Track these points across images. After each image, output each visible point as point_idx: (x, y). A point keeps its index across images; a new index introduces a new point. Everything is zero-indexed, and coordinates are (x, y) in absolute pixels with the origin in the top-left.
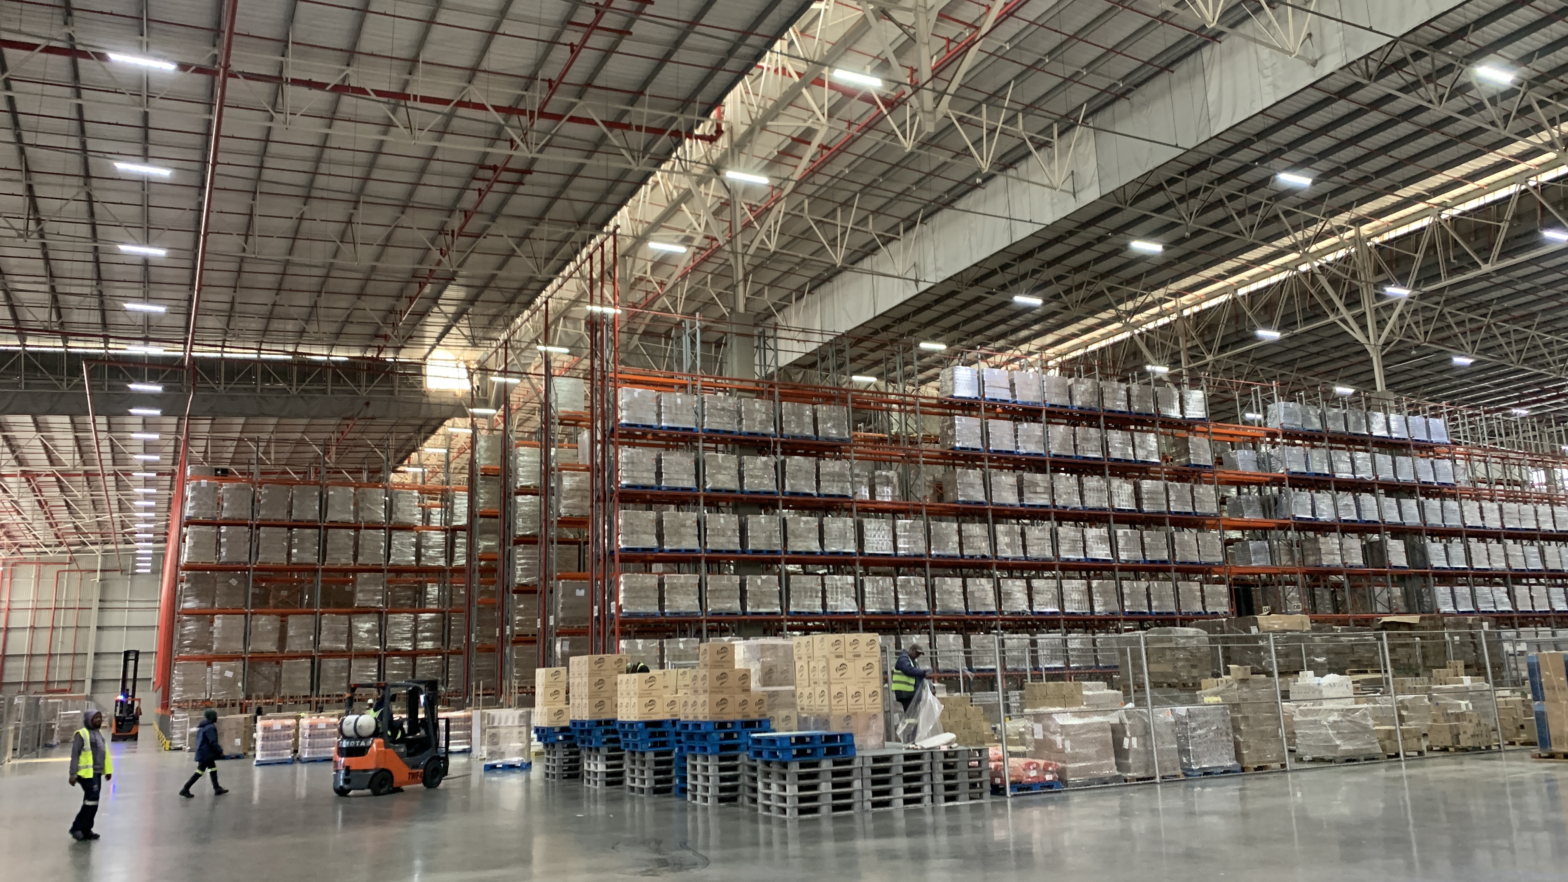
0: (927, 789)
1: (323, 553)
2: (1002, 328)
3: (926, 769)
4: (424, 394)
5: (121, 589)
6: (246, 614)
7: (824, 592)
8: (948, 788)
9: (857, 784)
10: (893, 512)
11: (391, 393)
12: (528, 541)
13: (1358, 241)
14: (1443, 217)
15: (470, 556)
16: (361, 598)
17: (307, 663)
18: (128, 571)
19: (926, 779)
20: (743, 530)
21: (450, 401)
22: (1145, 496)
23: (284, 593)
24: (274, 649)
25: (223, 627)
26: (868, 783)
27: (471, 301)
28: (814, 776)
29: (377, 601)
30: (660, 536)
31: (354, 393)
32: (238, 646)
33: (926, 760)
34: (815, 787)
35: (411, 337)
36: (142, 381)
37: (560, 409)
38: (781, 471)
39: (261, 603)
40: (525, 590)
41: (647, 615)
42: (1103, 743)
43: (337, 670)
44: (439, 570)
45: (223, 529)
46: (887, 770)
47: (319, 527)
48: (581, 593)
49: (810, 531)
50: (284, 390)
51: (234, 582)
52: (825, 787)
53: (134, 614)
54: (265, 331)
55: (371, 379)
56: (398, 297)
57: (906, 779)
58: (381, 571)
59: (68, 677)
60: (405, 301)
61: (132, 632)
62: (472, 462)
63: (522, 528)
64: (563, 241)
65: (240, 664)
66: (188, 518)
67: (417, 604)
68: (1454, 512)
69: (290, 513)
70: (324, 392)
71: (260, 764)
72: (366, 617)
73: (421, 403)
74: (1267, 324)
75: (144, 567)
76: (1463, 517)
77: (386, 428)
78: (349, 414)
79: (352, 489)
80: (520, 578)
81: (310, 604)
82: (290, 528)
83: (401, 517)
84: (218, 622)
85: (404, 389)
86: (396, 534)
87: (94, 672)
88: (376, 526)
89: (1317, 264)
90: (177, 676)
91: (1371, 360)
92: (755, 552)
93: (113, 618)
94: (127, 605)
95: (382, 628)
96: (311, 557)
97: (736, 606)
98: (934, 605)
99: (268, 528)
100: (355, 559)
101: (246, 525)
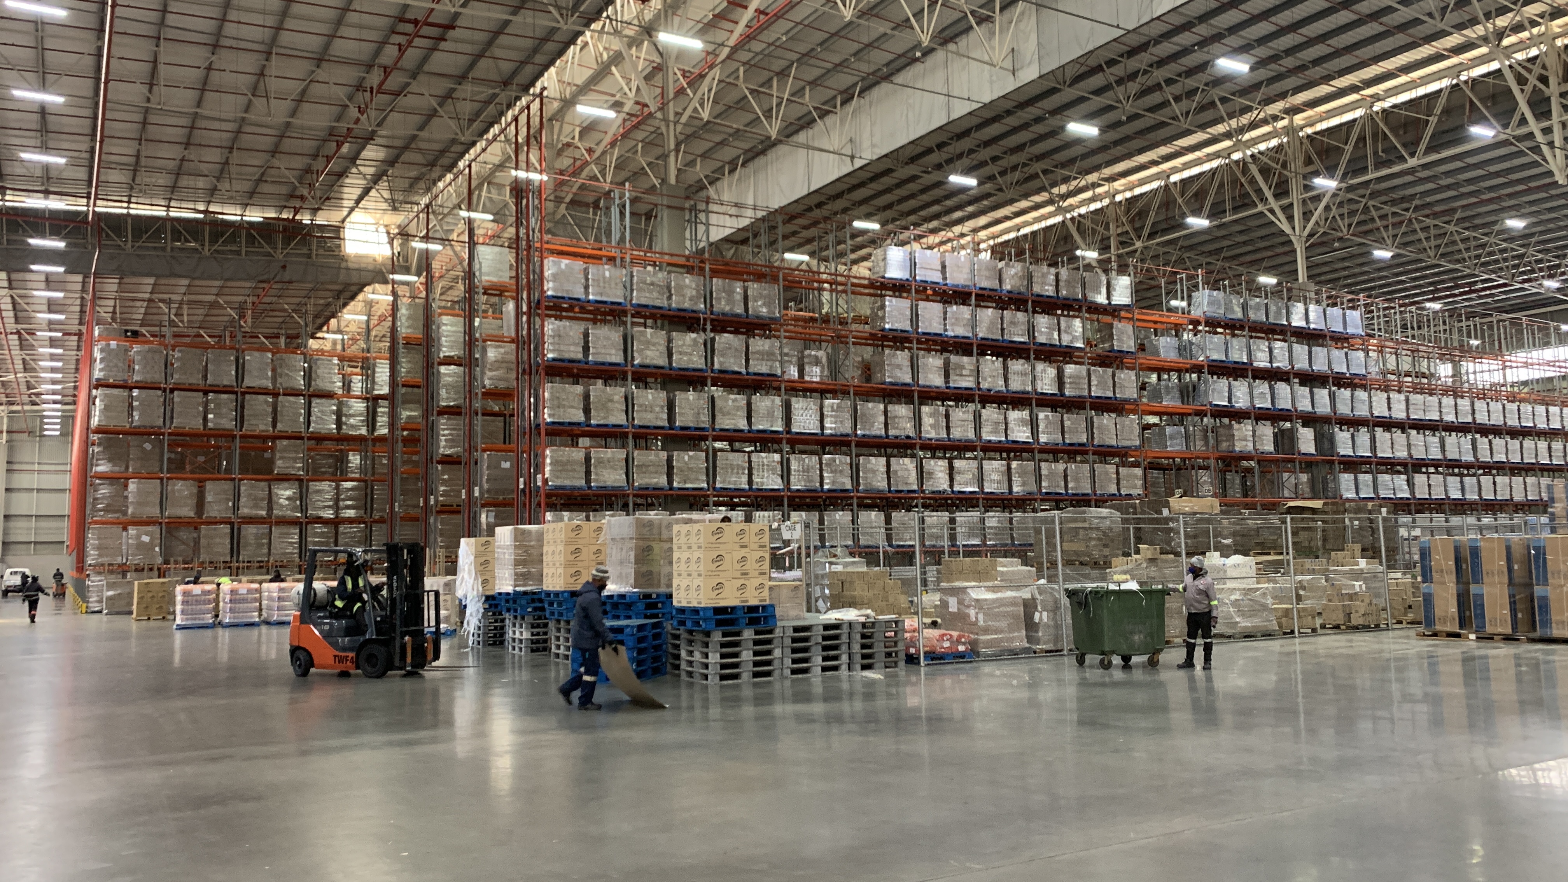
0: (844, 658)
1: (241, 419)
2: (936, 208)
3: (844, 639)
4: (343, 259)
5: (29, 452)
6: (161, 479)
7: (750, 469)
8: (864, 657)
9: (777, 653)
10: (822, 391)
11: (309, 256)
12: (452, 412)
13: (1290, 130)
14: (1375, 109)
15: (392, 425)
16: (280, 466)
17: (226, 529)
18: (36, 433)
19: (844, 648)
20: (671, 406)
21: (370, 267)
22: (1067, 380)
23: (201, 459)
24: (192, 514)
25: (139, 491)
26: (788, 651)
27: (391, 162)
28: (736, 644)
29: (297, 468)
30: (587, 411)
31: (270, 255)
32: (155, 511)
33: (845, 630)
34: (736, 655)
35: (328, 198)
36: (42, 235)
37: (484, 278)
38: (710, 349)
39: (177, 467)
40: (448, 461)
41: (573, 488)
42: (1014, 616)
43: (257, 537)
44: (361, 439)
45: (135, 393)
46: (806, 639)
47: (236, 393)
48: (506, 465)
49: (738, 409)
50: (195, 250)
51: (148, 446)
52: (747, 655)
53: (44, 477)
54: (174, 188)
55: (287, 241)
56: (315, 156)
57: (825, 649)
58: (302, 438)
60: (321, 161)
61: (43, 495)
62: (393, 330)
63: (446, 398)
64: (488, 102)
65: (156, 529)
66: (98, 380)
67: (339, 472)
68: (1363, 402)
69: (205, 377)
70: (238, 253)
71: (181, 628)
72: (286, 484)
73: (340, 268)
74: (1197, 212)
75: (53, 429)
76: (1371, 407)
77: (304, 293)
78: (265, 277)
79: (270, 355)
80: (444, 448)
81: (228, 470)
82: (206, 393)
83: (321, 384)
84: (132, 486)
85: (321, 251)
86: (315, 401)
88: (296, 394)
89: (1249, 153)
90: (92, 539)
91: (1295, 251)
92: (683, 428)
93: (22, 480)
94: (36, 467)
95: (303, 496)
96: (228, 423)
97: (663, 481)
98: (858, 484)
99: (182, 393)
100: (274, 425)
101: (159, 389)
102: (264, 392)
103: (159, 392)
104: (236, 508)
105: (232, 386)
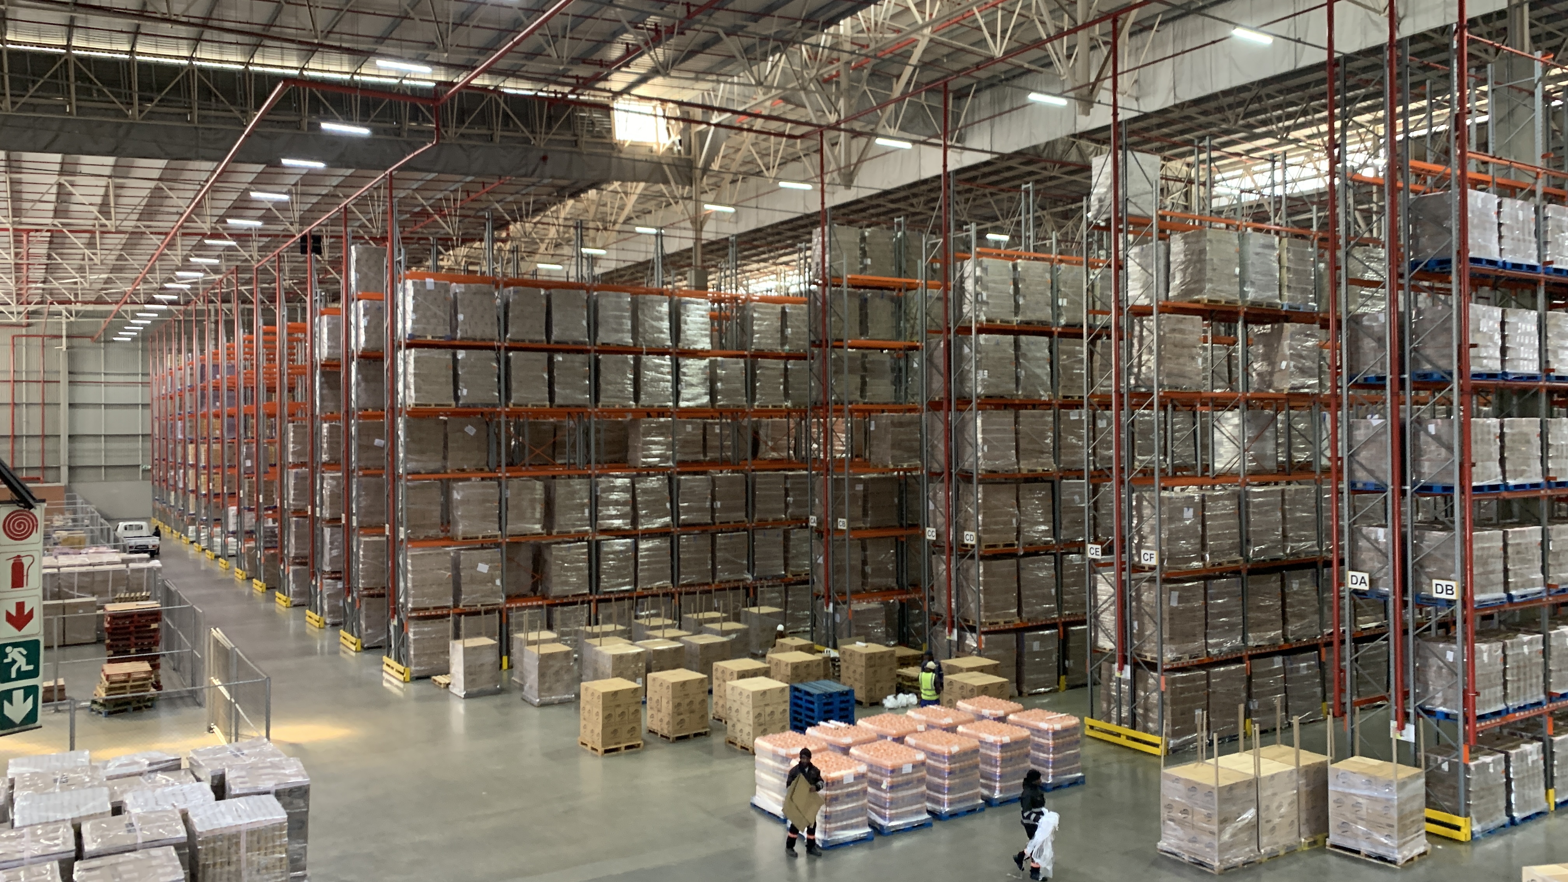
1: (595, 390)
4: (614, 147)
5: (94, 359)
11: (576, 143)
17: (582, 548)
18: (100, 338)
24: (539, 530)
25: (469, 499)
31: (527, 141)
32: (492, 530)
45: (461, 354)
47: (588, 352)
51: (471, 430)
53: (111, 389)
55: (549, 123)
58: (668, 415)
59: (38, 464)
69: (549, 331)
78: (521, 172)
82: (550, 353)
85: (588, 139)
87: (70, 457)
93: (86, 394)
96: (579, 397)
99: (522, 354)
100: (636, 399)
101: (492, 348)
102: (621, 350)
103: (492, 354)
104: (594, 518)
105: (584, 343)
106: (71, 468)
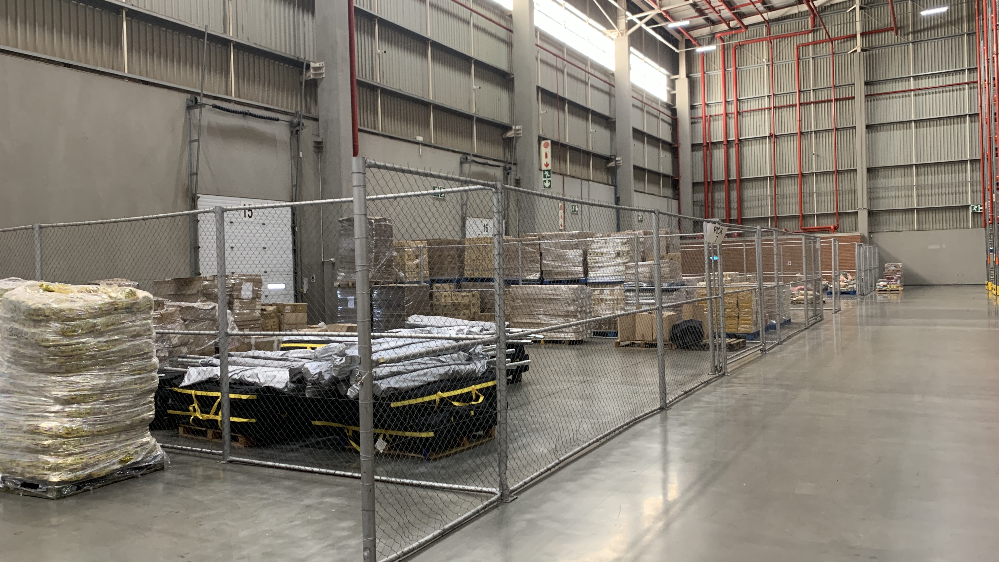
59: (831, 210)
87: (870, 199)
106: (871, 213)
